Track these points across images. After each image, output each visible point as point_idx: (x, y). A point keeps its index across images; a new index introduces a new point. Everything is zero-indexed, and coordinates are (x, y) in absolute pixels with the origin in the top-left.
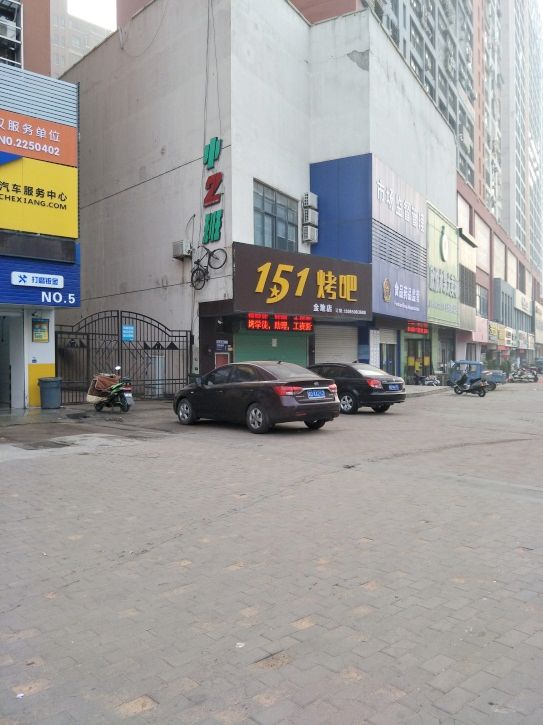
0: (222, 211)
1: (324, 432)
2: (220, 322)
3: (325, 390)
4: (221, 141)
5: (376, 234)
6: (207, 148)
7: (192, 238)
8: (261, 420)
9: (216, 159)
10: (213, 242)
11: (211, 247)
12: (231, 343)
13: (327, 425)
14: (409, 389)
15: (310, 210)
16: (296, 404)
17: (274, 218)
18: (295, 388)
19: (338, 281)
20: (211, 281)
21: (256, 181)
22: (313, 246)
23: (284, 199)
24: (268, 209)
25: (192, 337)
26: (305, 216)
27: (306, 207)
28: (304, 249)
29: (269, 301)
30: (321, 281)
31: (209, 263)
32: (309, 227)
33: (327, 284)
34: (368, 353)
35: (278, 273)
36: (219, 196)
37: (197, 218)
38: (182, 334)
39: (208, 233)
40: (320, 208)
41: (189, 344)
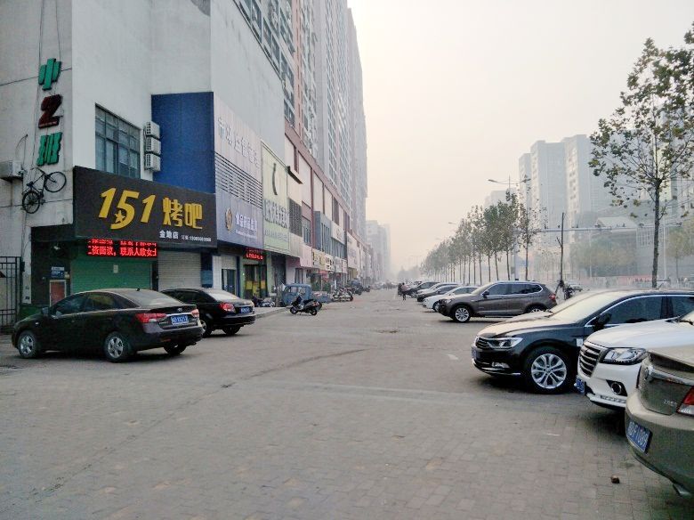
0: (61, 134)
1: (187, 357)
2: (56, 248)
3: (189, 316)
4: (60, 63)
5: (219, 167)
6: (44, 69)
7: (24, 159)
8: (121, 349)
9: (54, 80)
10: (49, 164)
11: (48, 169)
12: (68, 270)
13: (189, 350)
15: (152, 139)
16: (160, 330)
17: (116, 145)
19: (183, 209)
20: (46, 205)
21: (98, 107)
22: (156, 174)
23: (126, 126)
24: (110, 134)
25: (22, 264)
26: (147, 145)
27: (149, 136)
28: (146, 176)
29: (114, 227)
30: (167, 209)
31: (45, 186)
32: (152, 155)
33: (172, 212)
34: (212, 279)
35: (123, 199)
36: (57, 119)
37: (30, 140)
38: (10, 260)
39: (43, 155)
40: (163, 138)
41: (18, 271)
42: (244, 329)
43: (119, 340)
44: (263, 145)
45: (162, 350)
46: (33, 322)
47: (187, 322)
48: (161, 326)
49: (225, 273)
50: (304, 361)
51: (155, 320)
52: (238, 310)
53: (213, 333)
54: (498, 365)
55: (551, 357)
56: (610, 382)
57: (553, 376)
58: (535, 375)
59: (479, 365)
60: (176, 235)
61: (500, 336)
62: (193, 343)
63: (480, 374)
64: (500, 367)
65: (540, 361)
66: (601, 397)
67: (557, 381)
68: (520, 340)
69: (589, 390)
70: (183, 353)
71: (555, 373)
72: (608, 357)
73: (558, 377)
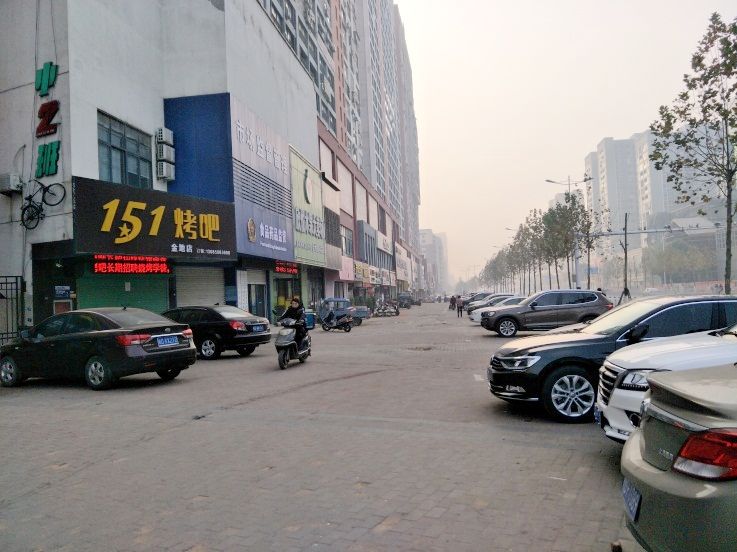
0: (59, 142)
1: (179, 382)
2: (58, 266)
3: (178, 336)
4: (57, 67)
5: (237, 173)
6: (40, 74)
7: (22, 171)
8: (102, 374)
9: (51, 86)
10: (48, 175)
11: (46, 181)
12: (74, 289)
13: (183, 374)
15: (165, 146)
16: (144, 353)
17: (122, 152)
18: (142, 336)
19: (198, 220)
20: (47, 220)
21: (100, 112)
22: (170, 184)
23: (133, 132)
25: (24, 284)
26: (160, 152)
27: (161, 143)
28: (159, 186)
29: (118, 241)
30: (179, 220)
31: (44, 200)
32: (165, 164)
33: (185, 223)
34: (236, 294)
35: (128, 211)
36: (55, 127)
37: (28, 150)
38: (10, 280)
39: (41, 165)
40: (176, 145)
41: (19, 291)
42: (259, 349)
43: (99, 365)
44: (291, 150)
45: (154, 375)
46: (13, 346)
47: (177, 344)
48: (144, 348)
49: (253, 288)
50: (304, 386)
51: (137, 342)
52: (249, 328)
53: (223, 354)
54: (513, 388)
55: (576, 378)
56: (628, 413)
57: (578, 402)
58: (556, 400)
59: (494, 391)
60: (190, 249)
61: (519, 353)
62: (185, 367)
63: (495, 399)
64: (515, 392)
65: (562, 383)
66: (619, 431)
67: (584, 407)
68: (537, 358)
69: (605, 422)
70: (179, 377)
71: (580, 397)
72: (628, 381)
73: (585, 403)
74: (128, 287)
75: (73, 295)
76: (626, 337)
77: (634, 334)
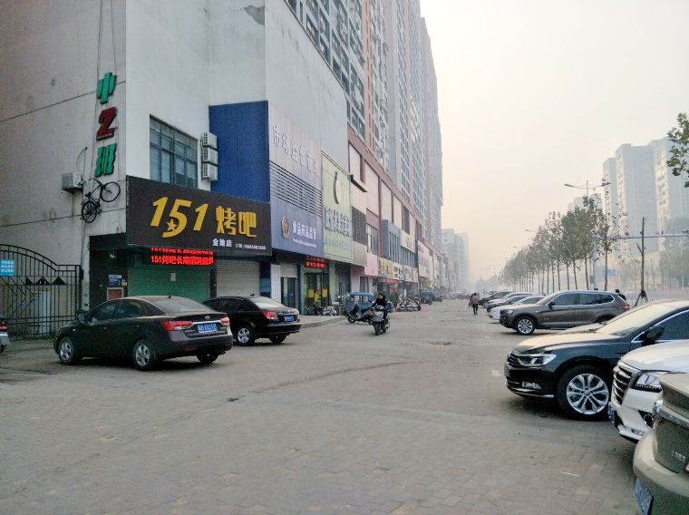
0: (116, 145)
1: (218, 366)
2: (112, 256)
3: (218, 324)
4: (116, 77)
5: (274, 175)
6: (101, 83)
7: (83, 171)
8: (148, 357)
9: (111, 94)
10: (105, 175)
11: (104, 180)
12: (125, 277)
13: (220, 359)
14: (304, 320)
15: (209, 149)
16: (186, 339)
17: (172, 155)
18: (185, 323)
19: (237, 217)
20: (103, 215)
21: (152, 117)
22: (213, 184)
23: (185, 138)
24: (166, 145)
25: (82, 272)
26: (205, 155)
27: (206, 146)
28: (203, 186)
29: (166, 235)
30: (220, 217)
31: (101, 196)
32: (209, 165)
33: (225, 220)
34: (270, 286)
35: (175, 207)
36: (113, 130)
37: (89, 152)
38: (70, 268)
39: (100, 166)
40: (219, 148)
41: (78, 279)
42: (290, 338)
43: (146, 348)
44: (323, 153)
45: (194, 359)
46: (72, 328)
47: (215, 330)
48: (186, 334)
49: (285, 281)
50: (330, 374)
51: (180, 328)
52: (281, 318)
53: (257, 341)
54: (529, 385)
55: (591, 377)
56: (642, 413)
57: (593, 400)
58: (571, 398)
59: (511, 386)
60: (229, 243)
61: (535, 351)
62: (222, 352)
63: (511, 395)
64: (531, 388)
65: (577, 382)
66: (633, 431)
67: (598, 405)
68: (552, 357)
69: (618, 421)
70: (216, 361)
71: (595, 395)
72: (641, 382)
73: (599, 402)
74: (173, 277)
75: (124, 284)
76: (641, 338)
77: (649, 336)
